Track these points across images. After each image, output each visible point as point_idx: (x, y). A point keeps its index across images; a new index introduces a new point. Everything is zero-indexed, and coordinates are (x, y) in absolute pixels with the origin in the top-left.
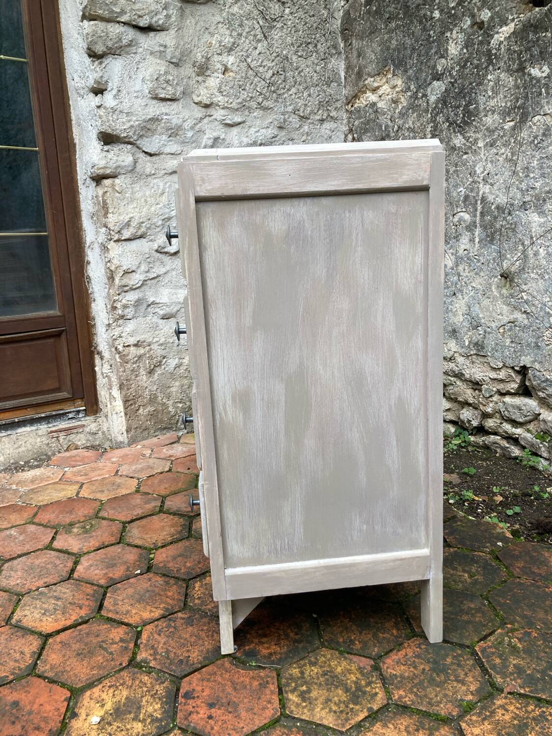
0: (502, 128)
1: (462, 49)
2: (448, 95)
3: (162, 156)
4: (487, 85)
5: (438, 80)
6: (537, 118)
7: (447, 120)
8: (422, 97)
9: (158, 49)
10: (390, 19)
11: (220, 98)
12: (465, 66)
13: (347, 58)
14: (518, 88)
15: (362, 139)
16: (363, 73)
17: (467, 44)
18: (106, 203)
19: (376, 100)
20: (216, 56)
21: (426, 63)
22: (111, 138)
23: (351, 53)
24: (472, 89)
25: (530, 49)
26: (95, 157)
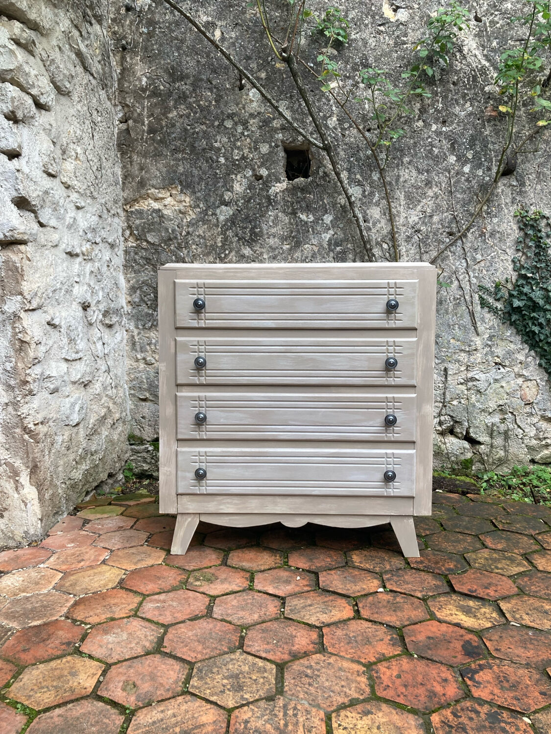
0: (282, 248)
1: (246, 189)
2: (236, 218)
3: (49, 228)
4: (269, 218)
5: (226, 206)
6: (307, 246)
7: (237, 235)
8: (212, 215)
9: (48, 127)
10: (176, 151)
11: (76, 182)
12: (249, 201)
13: (124, 167)
14: (292, 224)
15: (146, 236)
16: (146, 184)
17: (250, 187)
18: (23, 270)
19: (161, 208)
20: (72, 144)
21: (214, 192)
22: (22, 203)
23: (131, 165)
24: (256, 218)
25: (299, 202)
26: (14, 221)
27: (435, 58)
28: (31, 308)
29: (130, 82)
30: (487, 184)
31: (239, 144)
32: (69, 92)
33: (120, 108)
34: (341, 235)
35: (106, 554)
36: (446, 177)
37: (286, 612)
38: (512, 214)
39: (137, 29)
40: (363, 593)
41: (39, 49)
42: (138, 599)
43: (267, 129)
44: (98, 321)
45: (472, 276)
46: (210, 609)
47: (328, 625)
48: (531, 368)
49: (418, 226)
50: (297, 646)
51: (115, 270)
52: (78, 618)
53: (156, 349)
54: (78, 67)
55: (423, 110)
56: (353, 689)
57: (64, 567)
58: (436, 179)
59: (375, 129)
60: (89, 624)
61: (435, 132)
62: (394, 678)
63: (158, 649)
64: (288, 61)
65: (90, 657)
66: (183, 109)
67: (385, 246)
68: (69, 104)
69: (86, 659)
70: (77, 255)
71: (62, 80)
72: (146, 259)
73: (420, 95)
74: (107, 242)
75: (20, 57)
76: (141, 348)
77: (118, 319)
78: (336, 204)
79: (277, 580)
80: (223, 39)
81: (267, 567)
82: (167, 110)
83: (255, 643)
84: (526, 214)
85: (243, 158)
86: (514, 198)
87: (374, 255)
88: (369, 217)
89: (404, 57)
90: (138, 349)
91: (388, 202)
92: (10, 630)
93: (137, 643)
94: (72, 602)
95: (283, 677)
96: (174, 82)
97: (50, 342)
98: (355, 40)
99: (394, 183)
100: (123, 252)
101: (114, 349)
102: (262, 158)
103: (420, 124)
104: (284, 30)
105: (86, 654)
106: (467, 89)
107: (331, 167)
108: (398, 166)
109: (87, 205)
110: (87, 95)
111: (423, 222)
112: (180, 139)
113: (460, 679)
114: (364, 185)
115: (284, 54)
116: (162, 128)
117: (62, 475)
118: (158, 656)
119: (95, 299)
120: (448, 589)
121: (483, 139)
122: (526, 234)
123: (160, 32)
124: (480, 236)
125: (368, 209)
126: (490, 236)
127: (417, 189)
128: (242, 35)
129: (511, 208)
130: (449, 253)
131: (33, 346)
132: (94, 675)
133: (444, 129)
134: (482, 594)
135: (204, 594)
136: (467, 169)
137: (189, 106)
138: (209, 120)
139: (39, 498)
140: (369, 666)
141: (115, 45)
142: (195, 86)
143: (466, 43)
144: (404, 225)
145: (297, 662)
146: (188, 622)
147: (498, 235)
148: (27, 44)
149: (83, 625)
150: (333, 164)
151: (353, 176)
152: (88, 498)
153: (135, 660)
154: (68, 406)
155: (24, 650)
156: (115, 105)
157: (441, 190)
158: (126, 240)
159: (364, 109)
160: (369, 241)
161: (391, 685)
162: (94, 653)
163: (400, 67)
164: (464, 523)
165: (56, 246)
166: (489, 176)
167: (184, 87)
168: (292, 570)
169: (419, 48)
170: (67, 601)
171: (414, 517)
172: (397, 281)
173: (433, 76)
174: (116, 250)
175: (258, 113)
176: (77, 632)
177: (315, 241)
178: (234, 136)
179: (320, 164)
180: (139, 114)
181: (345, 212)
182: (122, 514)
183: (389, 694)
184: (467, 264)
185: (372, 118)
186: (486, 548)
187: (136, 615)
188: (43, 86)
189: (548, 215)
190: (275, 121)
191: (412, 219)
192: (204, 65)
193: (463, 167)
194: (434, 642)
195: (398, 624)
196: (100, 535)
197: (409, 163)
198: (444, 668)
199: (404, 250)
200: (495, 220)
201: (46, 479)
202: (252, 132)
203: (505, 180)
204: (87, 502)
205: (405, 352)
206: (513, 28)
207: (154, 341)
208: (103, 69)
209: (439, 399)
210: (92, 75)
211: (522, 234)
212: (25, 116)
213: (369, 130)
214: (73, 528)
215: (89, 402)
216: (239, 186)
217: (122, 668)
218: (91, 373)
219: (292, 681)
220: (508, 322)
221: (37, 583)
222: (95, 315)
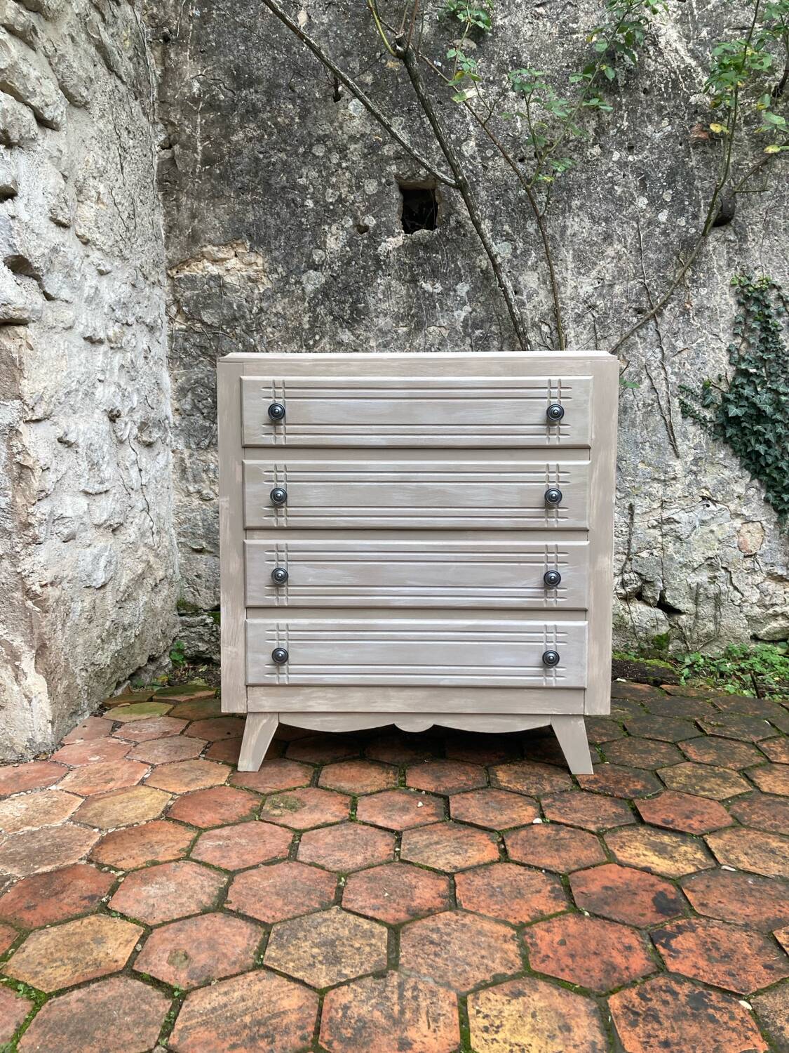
0: (396, 332)
1: (344, 246)
2: (330, 288)
3: (58, 302)
4: (378, 288)
5: (316, 270)
6: (432, 328)
7: (331, 313)
8: (295, 284)
9: (57, 154)
10: (243, 189)
11: (98, 236)
12: (348, 263)
13: (168, 214)
14: (411, 297)
15: (200, 315)
16: (200, 238)
17: (351, 243)
18: (21, 363)
19: (221, 273)
20: (91, 179)
21: (298, 249)
22: (19, 265)
23: (178, 210)
24: (359, 288)
25: (421, 265)
26: (8, 291)
27: (618, 54)
28: (34, 418)
29: (175, 89)
30: (691, 238)
31: (334, 180)
32: (87, 103)
33: (161, 126)
34: (480, 312)
35: (146, 770)
36: (633, 228)
37: (402, 853)
38: (728, 282)
39: (186, 10)
40: (512, 825)
41: (42, 40)
42: (191, 835)
43: (375, 158)
44: (132, 437)
45: (670, 372)
46: (294, 848)
47: (463, 871)
48: (754, 505)
49: (592, 300)
50: (419, 901)
51: (155, 363)
52: (106, 862)
53: (216, 477)
54: (99, 66)
55: (600, 131)
56: (498, 961)
57: (85, 790)
58: (619, 231)
59: (530, 159)
60: (122, 870)
61: (618, 162)
62: (555, 945)
63: (220, 905)
64: (404, 57)
65: (123, 916)
66: (252, 129)
67: (545, 329)
68: (87, 120)
69: (118, 920)
70: (101, 342)
71: (76, 85)
72: (201, 347)
73: (596, 109)
74: (144, 322)
75: (14, 51)
76: (194, 476)
77: (160, 434)
78: (475, 267)
79: (391, 807)
80: (310, 25)
81: (375, 789)
82: (229, 131)
83: (359, 898)
84: (748, 282)
85: (341, 200)
86: (730, 258)
87: (529, 342)
88: (522, 287)
89: (573, 53)
90: (190, 478)
91: (550, 264)
92: (8, 879)
93: (191, 897)
94: (96, 839)
95: (397, 945)
96: (239, 89)
97: (63, 468)
98: (502, 27)
99: (557, 237)
100: (167, 338)
101: (155, 478)
102: (368, 200)
103: (596, 150)
104: (399, 12)
105: (116, 912)
106: (666, 100)
107: (467, 213)
108: (563, 212)
109: (115, 269)
110: (112, 106)
111: (600, 294)
112: (248, 173)
113: (650, 946)
114: (515, 241)
115: (398, 48)
116: (223, 157)
117: (81, 659)
118: (220, 915)
119: (128, 405)
120: (633, 820)
121: (687, 173)
122: (748, 311)
123: (219, 15)
124: (682, 314)
125: (521, 275)
126: (696, 315)
127: (591, 246)
128: (337, 19)
129: (726, 274)
130: (637, 339)
131: (38, 473)
132: (128, 942)
133: (630, 158)
134: (681, 825)
135: (286, 827)
136: (663, 217)
137: (262, 125)
138: (291, 145)
139: (49, 691)
140: (521, 928)
141: (153, 34)
142: (270, 94)
143: (662, 32)
144: (573, 299)
145: (418, 923)
146: (263, 868)
147: (707, 313)
148: (25, 31)
149: (113, 872)
150: (471, 208)
151: (499, 228)
152: (119, 692)
153: (187, 921)
154: (89, 559)
155: (28, 908)
156: (154, 123)
157: (625, 247)
158: (171, 320)
159: (514, 129)
160: (522, 322)
161: (551, 955)
162: (128, 912)
163: (568, 67)
164: (657, 726)
165: (70, 328)
166: (695, 227)
167: (255, 96)
168: (411, 793)
169: (594, 39)
170: (90, 837)
171: (585, 716)
172: (562, 378)
173: (616, 80)
174: (158, 334)
175: (362, 135)
176: (105, 881)
177: (443, 322)
178: (327, 168)
179: (452, 210)
180: (189, 137)
181: (488, 279)
182: (168, 714)
183: (549, 968)
184: (663, 354)
185: (526, 143)
186: (688, 761)
187: (188, 858)
188: (48, 94)
189: (779, 284)
190: (386, 147)
191: (585, 289)
192: (283, 64)
193: (657, 214)
194: (613, 894)
195: (562, 869)
196: (137, 744)
197: (581, 208)
198: (627, 931)
199: (573, 334)
200: (703, 291)
201: (59, 664)
202: (353, 162)
203: (717, 233)
204: (118, 697)
205: (573, 481)
206: (731, 11)
207: (212, 466)
208: (136, 70)
209: (621, 549)
210: (120, 78)
211: (742, 311)
212: (22, 138)
213: (522, 160)
214: (99, 734)
215: (120, 554)
216: (335, 241)
217: (168, 933)
218: (122, 512)
219: (411, 950)
220: (722, 439)
221: (47, 813)
222: (128, 429)
